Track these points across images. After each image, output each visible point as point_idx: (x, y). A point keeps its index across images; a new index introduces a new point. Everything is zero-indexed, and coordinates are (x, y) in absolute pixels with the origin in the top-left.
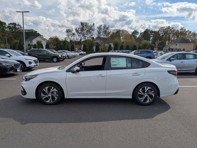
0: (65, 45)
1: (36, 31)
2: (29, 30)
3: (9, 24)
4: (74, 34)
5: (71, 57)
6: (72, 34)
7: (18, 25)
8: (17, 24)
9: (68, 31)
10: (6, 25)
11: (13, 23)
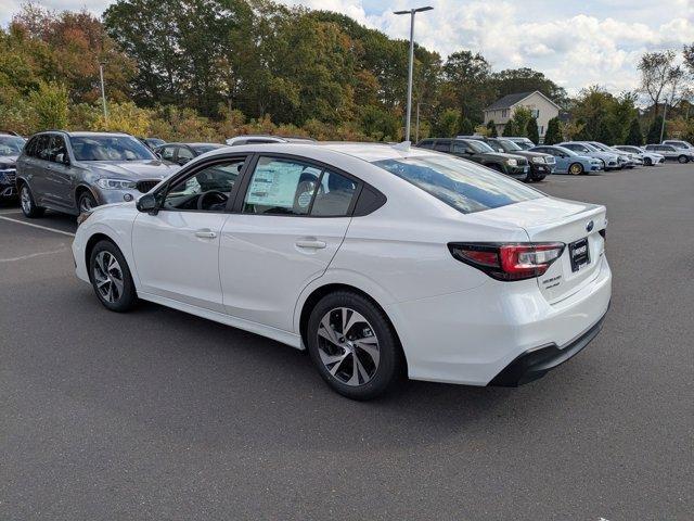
0: (623, 120)
1: (541, 75)
2: (515, 72)
3: (450, 58)
4: (675, 74)
5: (594, 168)
6: (667, 75)
7: (478, 58)
8: (474, 55)
9: (650, 64)
10: (441, 62)
11: (463, 54)
